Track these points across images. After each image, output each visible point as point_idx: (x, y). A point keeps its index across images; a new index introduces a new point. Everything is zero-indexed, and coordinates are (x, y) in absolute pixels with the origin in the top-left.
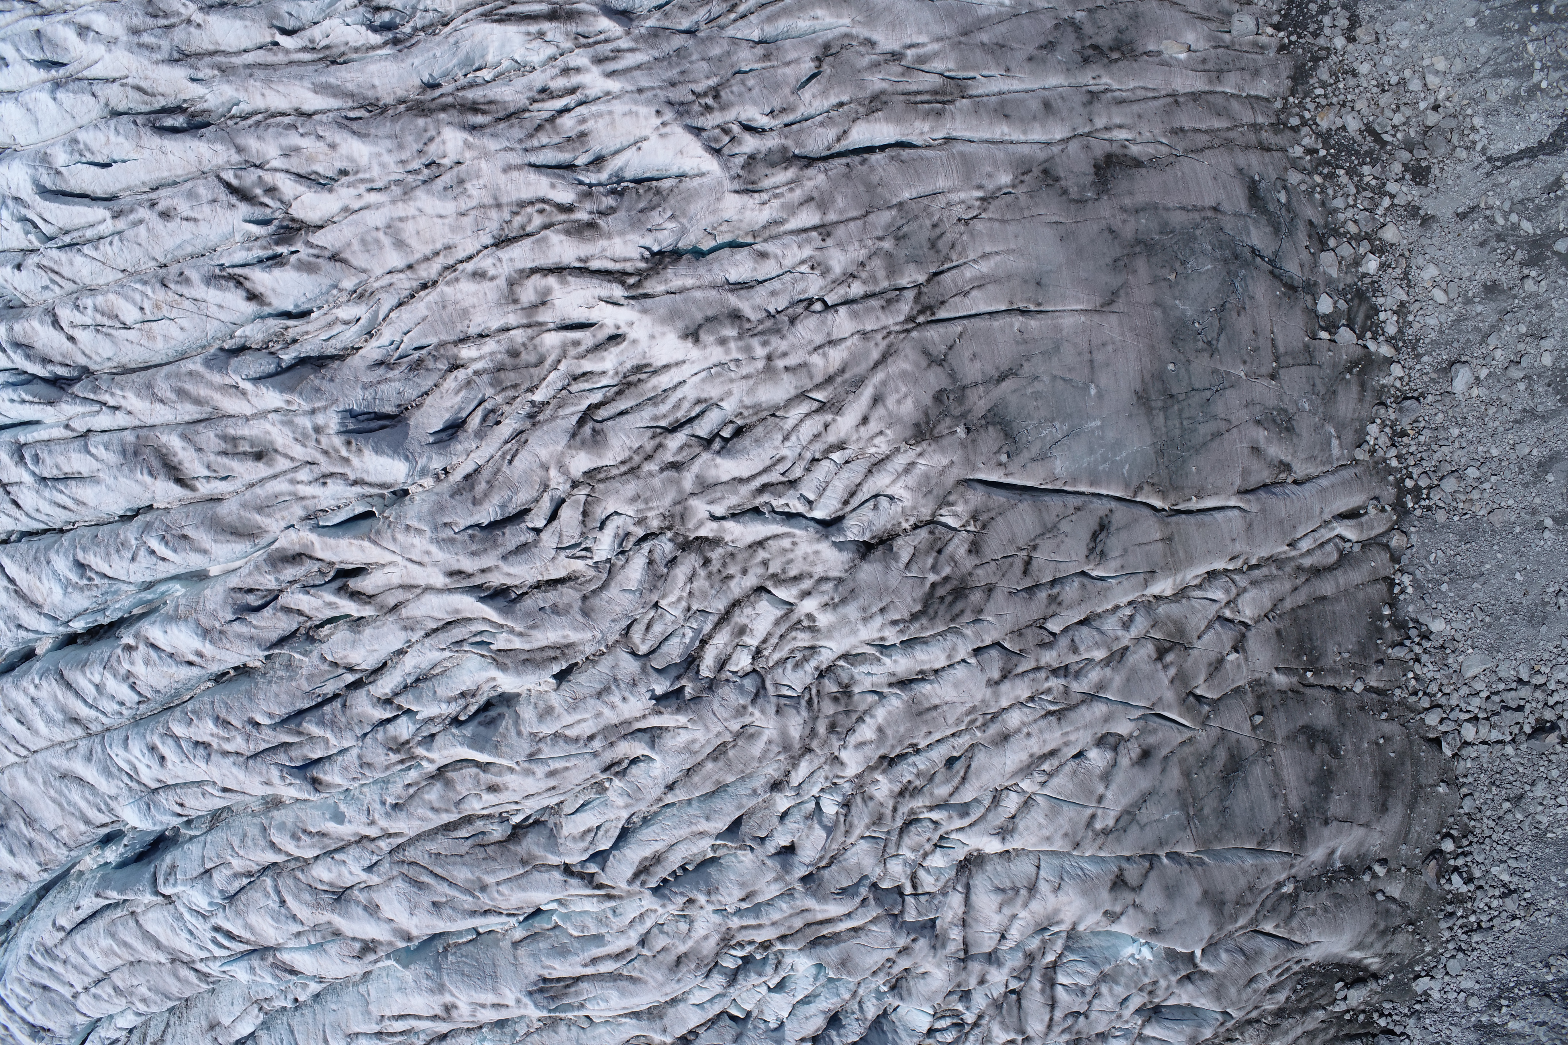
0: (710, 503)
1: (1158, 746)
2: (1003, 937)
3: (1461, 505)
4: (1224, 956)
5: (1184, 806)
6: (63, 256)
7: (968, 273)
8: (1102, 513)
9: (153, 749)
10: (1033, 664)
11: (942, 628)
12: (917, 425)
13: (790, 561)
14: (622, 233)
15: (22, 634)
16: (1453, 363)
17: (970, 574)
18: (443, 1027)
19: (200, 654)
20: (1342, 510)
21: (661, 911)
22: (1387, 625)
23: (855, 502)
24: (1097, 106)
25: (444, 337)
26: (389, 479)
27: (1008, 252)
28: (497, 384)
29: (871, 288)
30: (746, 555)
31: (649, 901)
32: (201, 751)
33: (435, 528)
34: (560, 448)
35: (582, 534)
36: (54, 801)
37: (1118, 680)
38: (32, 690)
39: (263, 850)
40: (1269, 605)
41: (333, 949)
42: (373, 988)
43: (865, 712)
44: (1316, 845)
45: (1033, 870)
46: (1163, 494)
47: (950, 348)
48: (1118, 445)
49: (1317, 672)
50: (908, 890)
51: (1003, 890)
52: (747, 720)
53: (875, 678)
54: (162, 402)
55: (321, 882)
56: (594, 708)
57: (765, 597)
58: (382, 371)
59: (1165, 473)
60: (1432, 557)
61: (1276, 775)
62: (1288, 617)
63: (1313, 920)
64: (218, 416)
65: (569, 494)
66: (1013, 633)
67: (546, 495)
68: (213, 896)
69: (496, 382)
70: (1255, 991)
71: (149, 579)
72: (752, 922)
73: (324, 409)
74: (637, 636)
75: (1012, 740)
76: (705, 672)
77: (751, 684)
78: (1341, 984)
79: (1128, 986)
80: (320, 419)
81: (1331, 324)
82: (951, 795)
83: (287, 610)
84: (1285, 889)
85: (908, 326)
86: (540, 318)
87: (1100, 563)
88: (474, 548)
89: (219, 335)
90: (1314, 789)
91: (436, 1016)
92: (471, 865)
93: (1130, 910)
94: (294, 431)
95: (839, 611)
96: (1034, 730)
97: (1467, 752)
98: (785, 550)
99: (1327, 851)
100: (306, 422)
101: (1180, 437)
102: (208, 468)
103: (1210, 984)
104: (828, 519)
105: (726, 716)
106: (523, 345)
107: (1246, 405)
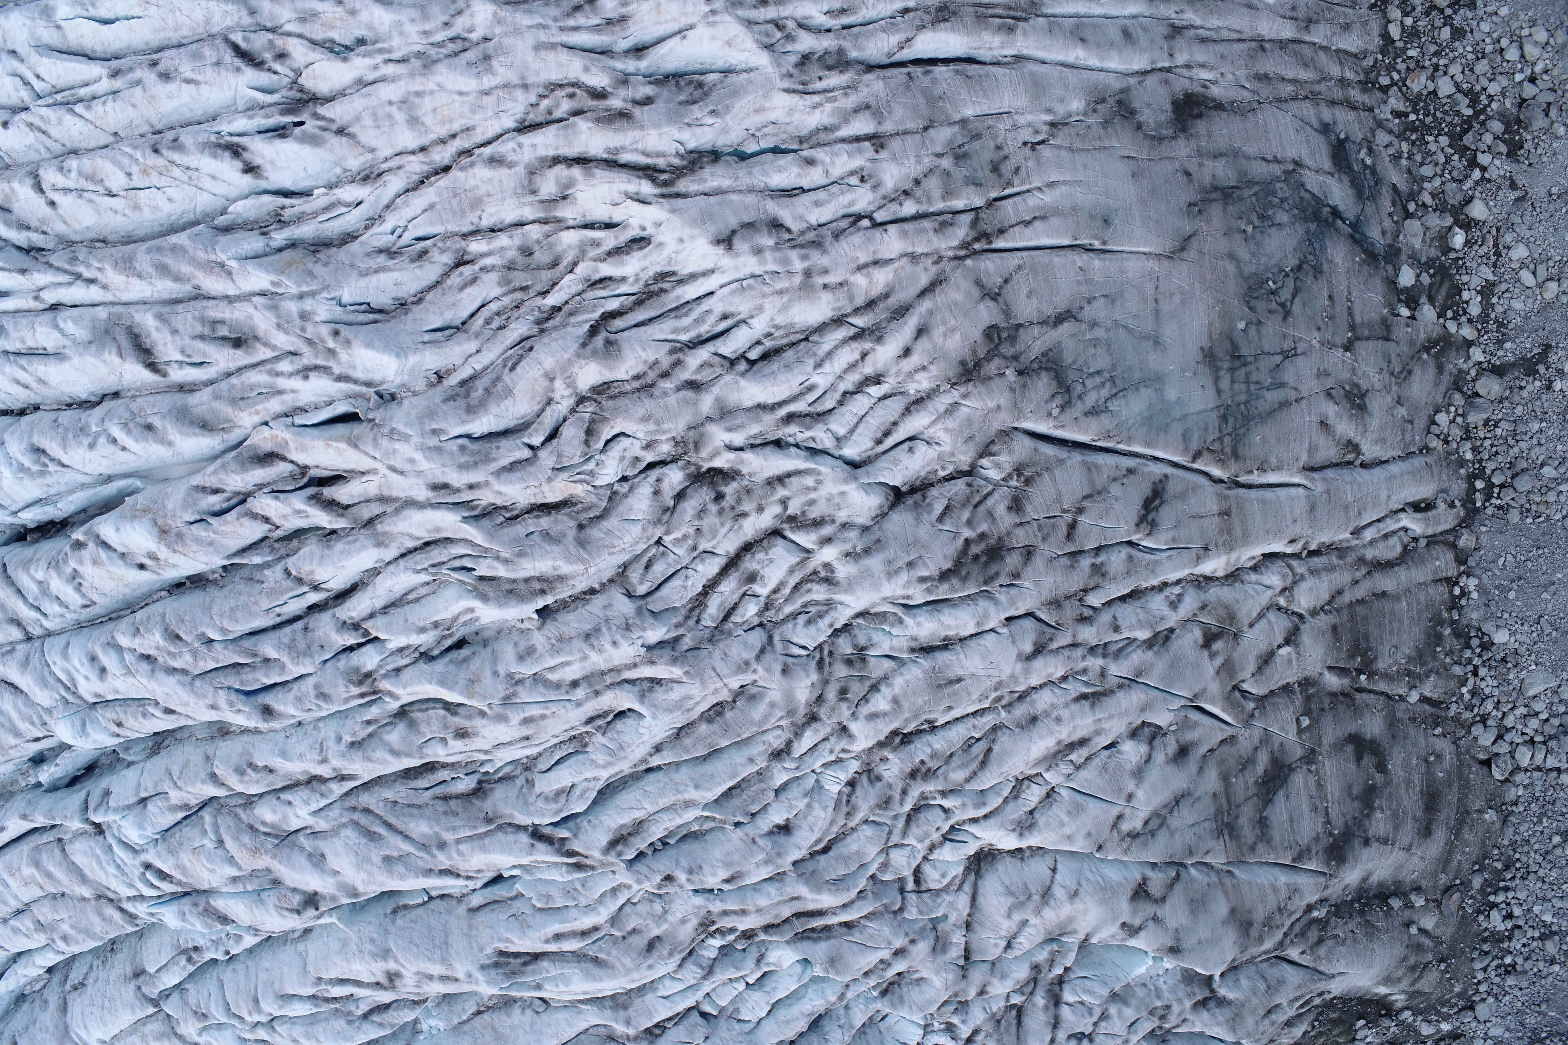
0: (730, 430)
1: (1197, 744)
2: (1009, 945)
3: (1534, 508)
4: (1244, 982)
5: (1218, 813)
6: (52, 113)
7: (1031, 201)
8: (1156, 478)
9: (93, 658)
10: (1068, 640)
11: (972, 591)
12: (963, 363)
13: (812, 503)
14: (658, 126)
17: (1009, 534)
18: (385, 997)
19: (153, 556)
20: (1412, 499)
21: (635, 887)
22: (1447, 631)
23: (890, 442)
24: (1179, 42)
25: (453, 228)
26: (377, 377)
27: (1075, 182)
28: (506, 284)
29: (925, 208)
30: (763, 490)
32: (145, 665)
33: (422, 434)
34: (567, 356)
35: (584, 453)
37: (1160, 665)
39: (203, 782)
40: (1326, 597)
41: (270, 898)
42: (312, 947)
43: (881, 680)
44: (1353, 866)
45: (1049, 869)
46: (1223, 463)
47: (1006, 281)
49: (1371, 675)
50: (910, 885)
51: (1013, 893)
52: (749, 678)
53: (895, 642)
54: (139, 276)
55: (264, 823)
56: (581, 650)
57: (780, 541)
58: (381, 259)
59: (1227, 440)
60: (1501, 562)
61: (1319, 785)
62: (1345, 612)
63: (1342, 949)
64: (199, 296)
65: (573, 411)
66: (1050, 603)
67: (549, 410)
68: (144, 829)
69: (504, 281)
70: (1273, 1023)
71: (107, 471)
72: (736, 907)
73: (313, 294)
74: (634, 576)
75: (1040, 724)
76: (708, 621)
77: (757, 638)
78: (1362, 1022)
79: (1138, 1009)
80: (308, 304)
81: (1411, 299)
82: (967, 781)
83: (254, 516)
84: (1315, 914)
85: (962, 253)
86: (559, 214)
87: (1150, 534)
88: (463, 460)
89: (209, 210)
90: (1357, 804)
91: (378, 984)
92: (429, 818)
93: (1151, 924)
94: (278, 317)
95: (861, 562)
96: (1065, 713)
97: (1520, 777)
98: (808, 488)
99: (1363, 874)
100: (292, 307)
101: (1246, 403)
102: (182, 352)
103: (1227, 1012)
104: (857, 458)
105: (726, 671)
106: (538, 242)
107: (1318, 376)
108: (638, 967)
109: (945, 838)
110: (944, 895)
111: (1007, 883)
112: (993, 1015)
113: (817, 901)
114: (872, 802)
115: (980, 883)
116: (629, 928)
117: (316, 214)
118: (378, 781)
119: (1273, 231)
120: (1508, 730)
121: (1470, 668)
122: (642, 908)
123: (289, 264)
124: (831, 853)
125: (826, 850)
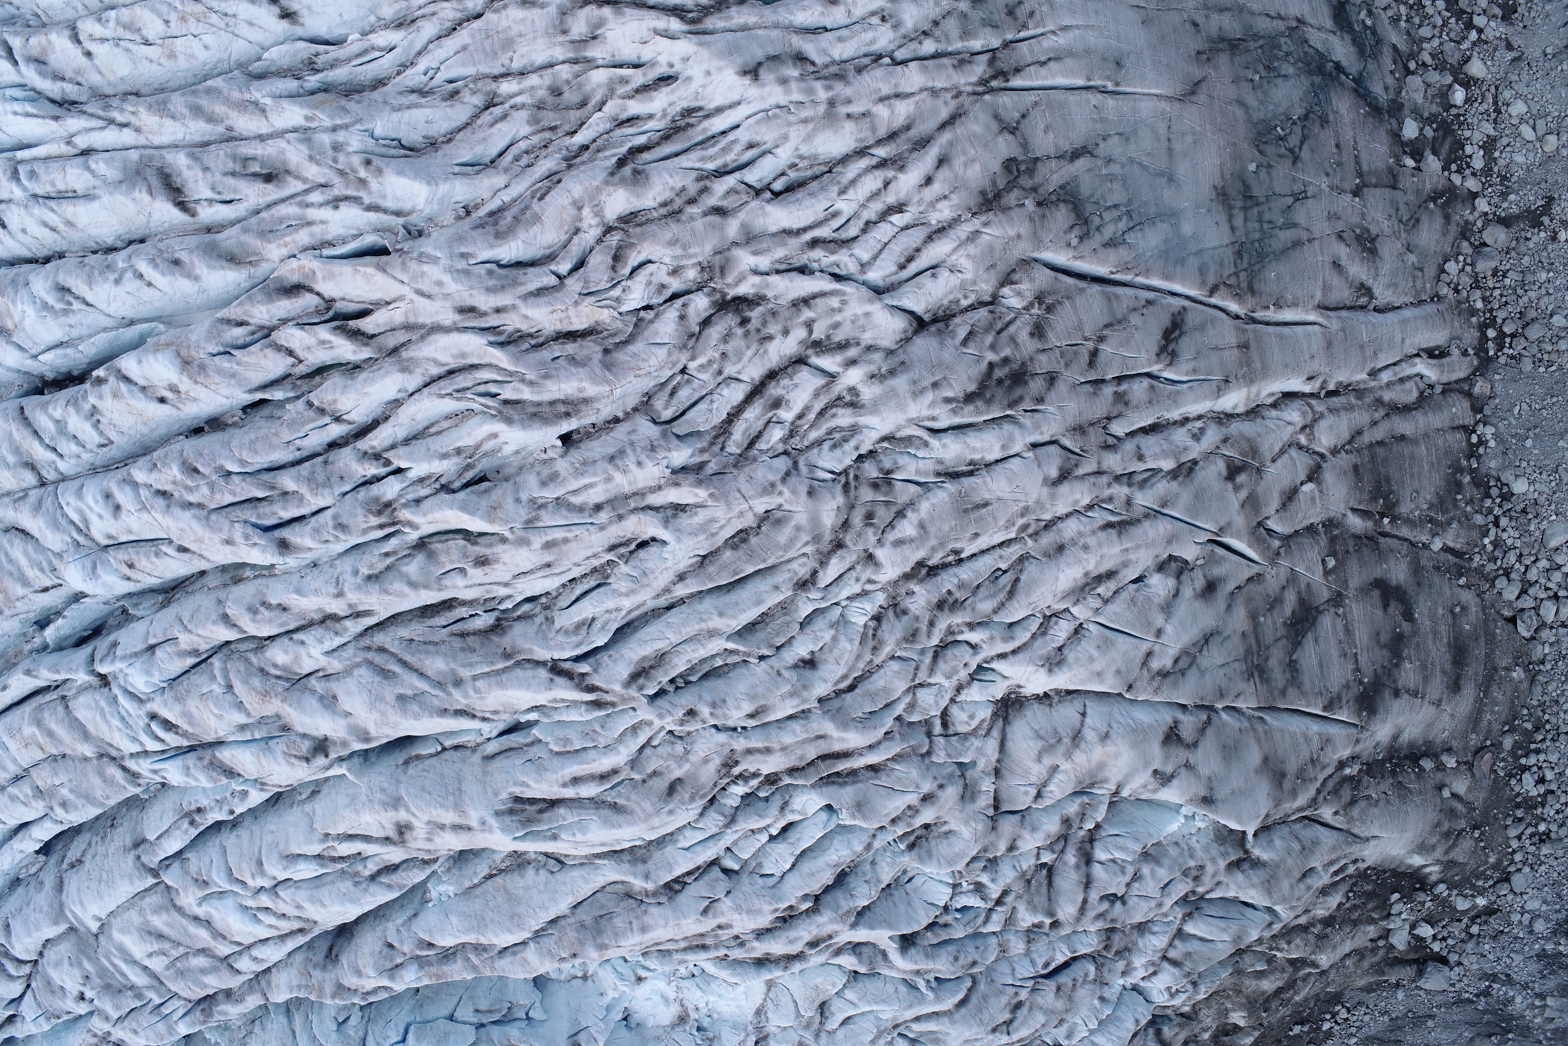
0: (755, 253)
1: (1224, 580)
2: (1040, 791)
3: (1546, 357)
4: (1279, 842)
5: (1248, 654)
7: (1044, 44)
8: (1175, 308)
9: (108, 495)
10: (1094, 467)
11: (997, 415)
12: (983, 193)
13: (836, 326)
17: (1031, 359)
18: (394, 855)
19: (174, 389)
20: (1425, 345)
21: (657, 723)
22: (1467, 479)
23: (913, 268)
25: (485, 69)
26: (407, 206)
27: (1087, 27)
29: (943, 48)
30: (788, 312)
31: (644, 711)
32: (161, 500)
33: (451, 257)
34: (595, 183)
35: (611, 279)
37: (1184, 497)
39: (214, 623)
40: (1346, 436)
41: (278, 746)
42: (320, 806)
43: (907, 506)
44: (1384, 720)
45: (1078, 717)
46: (1241, 298)
47: (1023, 116)
49: (1394, 519)
50: (937, 728)
51: (1043, 737)
52: (775, 501)
53: (921, 464)
54: (173, 117)
55: (275, 666)
56: (605, 471)
57: (805, 368)
58: (414, 97)
59: (1243, 276)
60: (1516, 410)
61: (1348, 630)
62: (1366, 452)
63: (1375, 810)
64: (231, 137)
65: (600, 241)
66: (1074, 429)
67: (576, 239)
68: (151, 675)
69: (534, 120)
70: (1309, 888)
71: (130, 313)
72: (760, 745)
73: (346, 127)
74: (658, 403)
75: (1067, 552)
76: (732, 448)
77: (783, 463)
78: (1396, 896)
79: (1171, 869)
80: (341, 136)
81: (1416, 150)
82: (995, 611)
83: (278, 348)
84: (1348, 771)
85: (981, 89)
86: (589, 53)
87: (1170, 364)
88: (490, 283)
89: (243, 59)
90: (1385, 652)
91: (387, 839)
92: (445, 655)
93: (1183, 771)
94: (311, 148)
95: (887, 383)
96: (1092, 541)
97: (1545, 634)
98: (833, 310)
99: (1394, 731)
100: (326, 139)
101: (1260, 241)
102: (213, 189)
103: (1262, 874)
104: (881, 283)
105: (752, 493)
106: (568, 82)
107: (1329, 218)
108: (658, 812)
109: (972, 678)
110: (973, 739)
111: (1036, 727)
112: (1024, 874)
113: (842, 740)
114: (899, 635)
115: (1008, 729)
116: (649, 771)
117: (349, 60)
118: (394, 619)
119: (1280, 81)
120: (1531, 585)
121: (1491, 518)
122: (662, 751)
123: (323, 103)
124: (857, 691)
125: (851, 688)
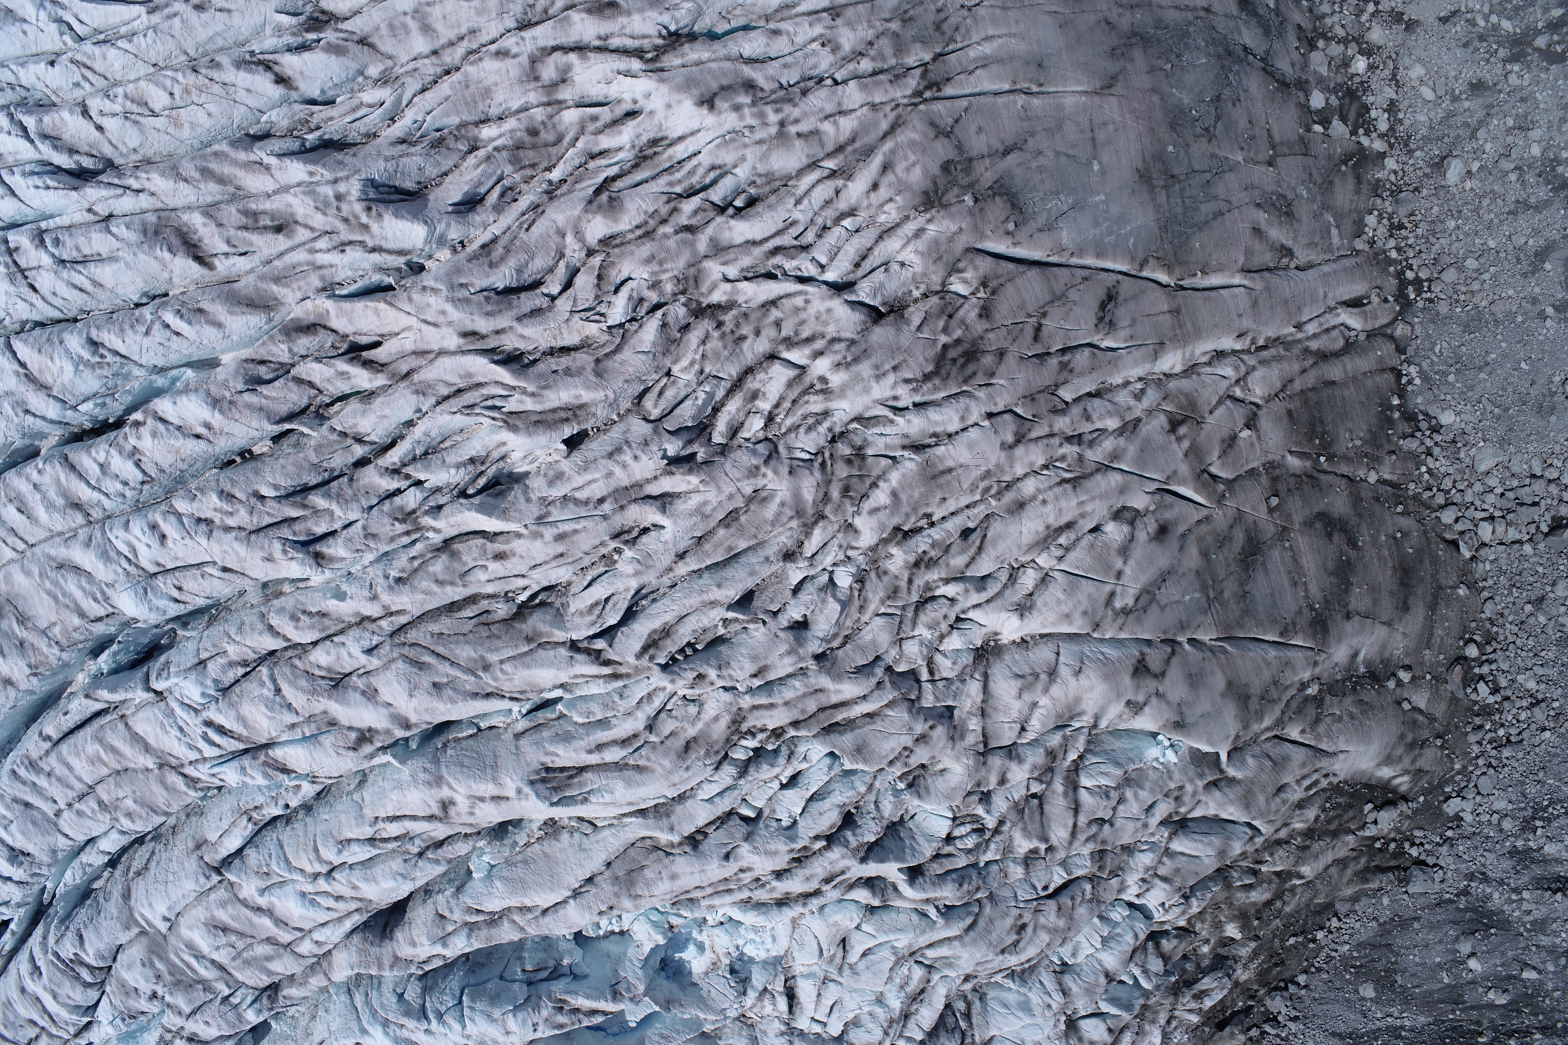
0: (725, 264)
1: (1176, 523)
2: (1023, 729)
3: (1462, 297)
4: (1250, 761)
5: (1204, 588)
6: (97, 50)
7: (972, 53)
8: (1109, 284)
9: (154, 527)
10: (1045, 430)
11: (955, 390)
12: (926, 193)
13: (803, 322)
14: (641, 11)
15: (30, 419)
16: (1444, 158)
17: (982, 338)
18: (440, 831)
19: (208, 426)
20: (1346, 297)
21: (670, 688)
22: (1397, 415)
23: (867, 265)
25: (466, 117)
26: (407, 246)
27: (1009, 35)
28: (515, 161)
29: (879, 65)
30: (758, 314)
31: (658, 679)
32: (203, 527)
33: (452, 288)
34: (576, 214)
35: (597, 297)
36: (49, 593)
37: (1132, 450)
38: (35, 476)
39: (261, 636)
40: (1279, 385)
41: (327, 740)
42: (367, 793)
43: (879, 477)
44: (1339, 641)
45: (1053, 656)
46: (1169, 268)
47: (957, 121)
48: (1122, 219)
49: (1330, 458)
50: (925, 676)
51: (1022, 677)
52: (760, 482)
53: (888, 441)
54: (186, 181)
55: (319, 667)
56: (606, 467)
57: (777, 362)
58: (403, 148)
59: (1169, 248)
60: (1437, 349)
61: (1295, 561)
62: (1298, 398)
63: (1340, 726)
64: (240, 196)
65: (584, 263)
66: (1025, 398)
67: (562, 262)
68: (205, 687)
70: (1284, 802)
71: (161, 362)
72: (765, 702)
73: (345, 178)
74: (648, 404)
75: (1027, 508)
76: (718, 438)
77: (764, 449)
78: (1370, 806)
79: (1153, 792)
80: (342, 188)
81: (1324, 118)
82: (967, 567)
83: (299, 381)
84: (1309, 691)
85: (916, 100)
86: (560, 96)
87: (1108, 334)
88: (489, 308)
89: (244, 123)
90: (1333, 579)
91: (433, 816)
92: (474, 643)
93: (1154, 699)
94: (315, 200)
95: (852, 369)
96: (1050, 496)
97: (1485, 553)
98: (798, 309)
99: (1350, 652)
100: (328, 191)
101: (1183, 215)
102: (228, 243)
103: (1239, 791)
104: (840, 282)
105: (739, 476)
106: (543, 123)
107: (1246, 189)
108: (677, 770)
109: (952, 628)
110: (958, 683)
111: (1015, 668)
112: (1016, 804)
113: (838, 692)
114: (881, 593)
115: (989, 672)
116: (665, 733)
117: (342, 117)
118: (426, 616)
119: (1191, 67)
120: (1467, 508)
122: (677, 714)
123: (323, 158)
124: (848, 647)
125: (843, 645)
